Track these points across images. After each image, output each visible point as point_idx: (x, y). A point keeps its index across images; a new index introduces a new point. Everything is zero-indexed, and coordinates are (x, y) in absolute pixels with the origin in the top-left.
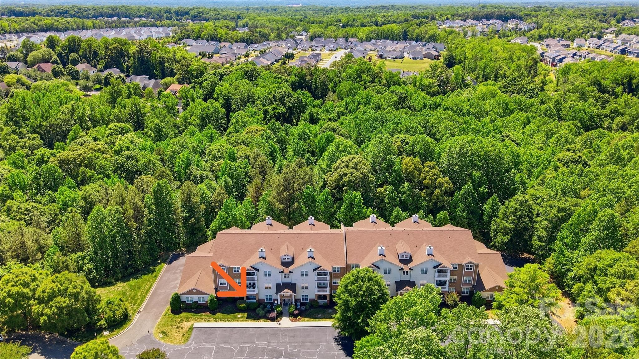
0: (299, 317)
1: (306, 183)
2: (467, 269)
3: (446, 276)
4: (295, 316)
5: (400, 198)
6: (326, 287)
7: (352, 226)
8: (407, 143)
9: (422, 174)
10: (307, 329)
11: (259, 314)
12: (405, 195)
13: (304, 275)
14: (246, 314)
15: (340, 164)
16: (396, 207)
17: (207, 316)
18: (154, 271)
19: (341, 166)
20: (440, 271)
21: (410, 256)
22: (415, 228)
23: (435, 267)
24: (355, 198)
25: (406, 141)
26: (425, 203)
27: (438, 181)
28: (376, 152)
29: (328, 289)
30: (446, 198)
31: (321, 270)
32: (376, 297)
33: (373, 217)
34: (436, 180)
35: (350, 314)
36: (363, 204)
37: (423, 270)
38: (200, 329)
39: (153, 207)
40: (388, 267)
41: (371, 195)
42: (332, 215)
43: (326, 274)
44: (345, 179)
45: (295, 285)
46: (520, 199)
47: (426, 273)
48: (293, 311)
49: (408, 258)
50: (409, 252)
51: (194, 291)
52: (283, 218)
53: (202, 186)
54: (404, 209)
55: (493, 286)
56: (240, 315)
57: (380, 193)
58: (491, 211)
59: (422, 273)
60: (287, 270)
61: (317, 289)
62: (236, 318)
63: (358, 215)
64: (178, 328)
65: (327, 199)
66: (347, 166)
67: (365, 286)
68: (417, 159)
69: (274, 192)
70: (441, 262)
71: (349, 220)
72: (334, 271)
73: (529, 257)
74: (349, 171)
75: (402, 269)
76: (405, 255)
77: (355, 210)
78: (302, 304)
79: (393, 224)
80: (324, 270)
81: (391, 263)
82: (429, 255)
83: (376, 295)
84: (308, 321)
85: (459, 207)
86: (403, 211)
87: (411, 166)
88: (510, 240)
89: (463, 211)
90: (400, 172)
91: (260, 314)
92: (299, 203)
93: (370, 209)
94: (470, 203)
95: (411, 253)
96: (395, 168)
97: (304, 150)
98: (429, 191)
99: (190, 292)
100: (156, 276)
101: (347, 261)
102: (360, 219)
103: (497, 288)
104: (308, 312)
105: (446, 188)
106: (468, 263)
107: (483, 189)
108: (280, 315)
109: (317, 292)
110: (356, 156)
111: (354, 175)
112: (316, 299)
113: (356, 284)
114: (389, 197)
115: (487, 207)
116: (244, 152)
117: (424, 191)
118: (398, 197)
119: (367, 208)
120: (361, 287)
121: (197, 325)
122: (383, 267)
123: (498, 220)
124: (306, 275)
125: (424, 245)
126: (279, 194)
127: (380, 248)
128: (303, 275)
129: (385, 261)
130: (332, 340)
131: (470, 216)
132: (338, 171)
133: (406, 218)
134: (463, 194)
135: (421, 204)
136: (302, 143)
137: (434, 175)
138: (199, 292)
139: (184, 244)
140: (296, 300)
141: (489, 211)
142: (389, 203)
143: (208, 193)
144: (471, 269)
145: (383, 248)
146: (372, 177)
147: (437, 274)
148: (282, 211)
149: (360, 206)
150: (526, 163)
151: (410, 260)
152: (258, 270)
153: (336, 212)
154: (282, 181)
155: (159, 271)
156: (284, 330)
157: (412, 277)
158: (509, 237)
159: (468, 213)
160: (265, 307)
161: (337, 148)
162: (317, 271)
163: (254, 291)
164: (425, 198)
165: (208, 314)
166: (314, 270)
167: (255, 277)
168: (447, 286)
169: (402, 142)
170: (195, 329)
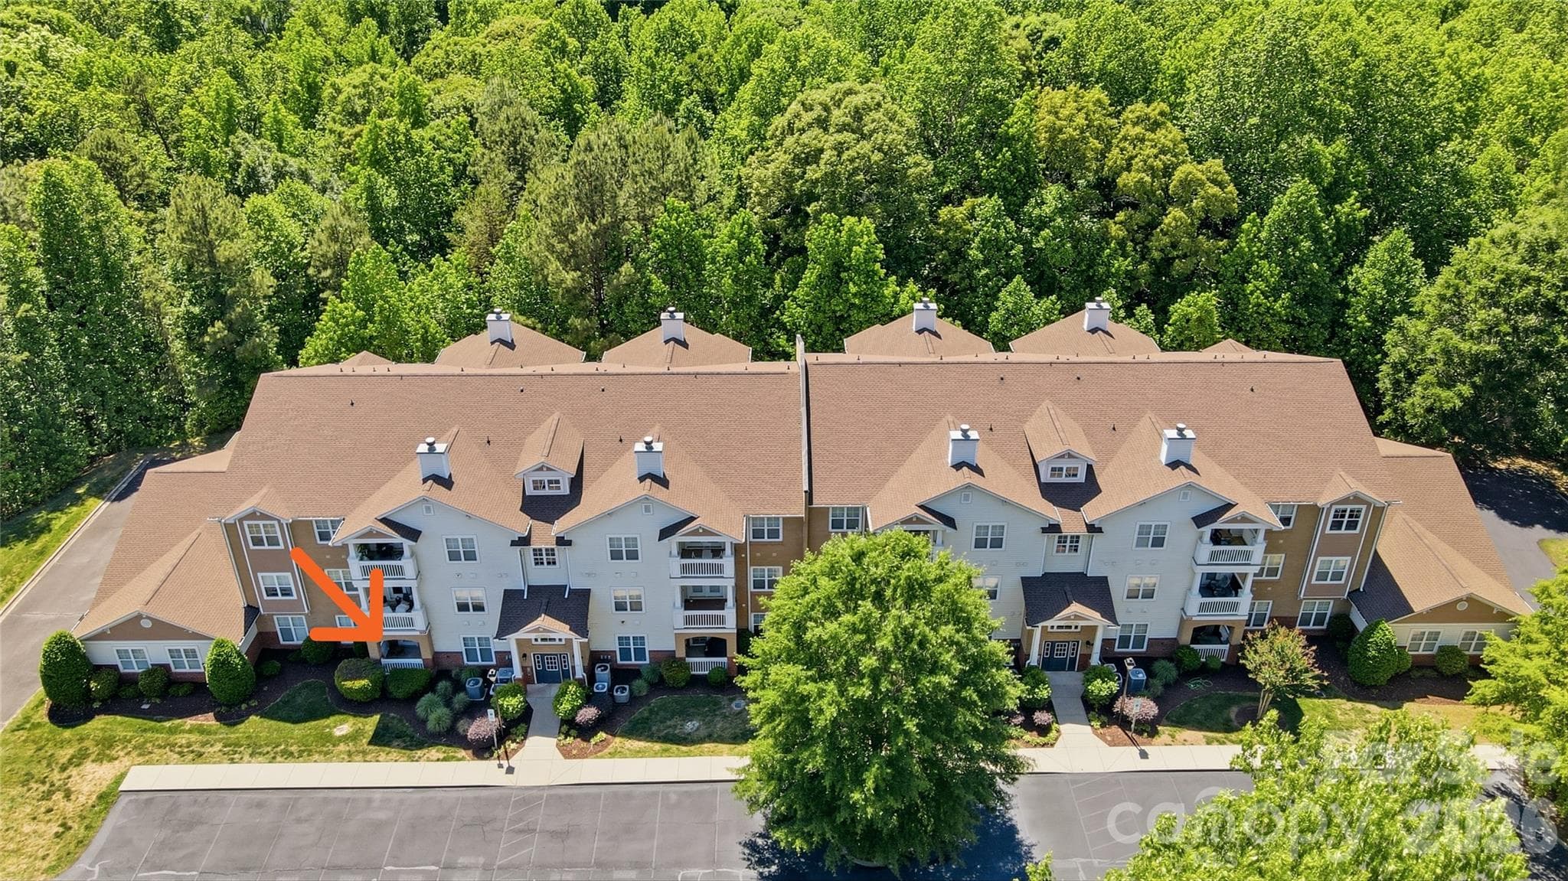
0: (602, 735)
1: (666, 191)
2: (1336, 525)
3: (1248, 555)
4: (585, 732)
5: (1027, 243)
6: (720, 603)
7: (840, 349)
8: (1054, 42)
9: (1115, 151)
10: (629, 796)
11: (424, 722)
12: (1046, 233)
13: (624, 552)
14: (371, 723)
15: (797, 116)
16: (1010, 279)
17: (201, 730)
18: (46, 528)
19: (798, 124)
20: (1217, 538)
21: (1090, 468)
22: (1096, 351)
23: (1200, 520)
24: (851, 243)
25: (1046, 35)
26: (1122, 264)
27: (1178, 174)
28: (937, 68)
29: (730, 614)
30: (1205, 242)
31: (695, 533)
32: (945, 680)
33: (924, 309)
34: (1168, 171)
35: (814, 760)
36: (885, 265)
37: (1144, 530)
38: (149, 797)
39: (37, 274)
40: (991, 518)
41: (915, 232)
42: (766, 312)
43: (717, 551)
44: (813, 173)
45: (584, 595)
46: (1525, 236)
47: (1158, 542)
48: (575, 710)
49: (1081, 478)
50: (1086, 450)
51: (146, 624)
52: (575, 322)
53: (270, 202)
54: (1043, 286)
55: (1447, 598)
56: (343, 726)
57: (951, 225)
58: (1380, 290)
59: (1141, 543)
60: (544, 534)
61: (681, 614)
62: (328, 739)
63: (864, 308)
64: (47, 796)
65: (745, 248)
66: (822, 123)
67: (889, 626)
68: (1097, 93)
69: (544, 227)
70: (1231, 497)
71: (828, 328)
72: (758, 534)
73: (1524, 469)
74: (830, 140)
75: (1054, 528)
76: (1065, 464)
77: (853, 289)
78: (622, 675)
79: (1001, 343)
80: (707, 533)
81: (1005, 502)
82: (1174, 465)
83: (946, 670)
84: (638, 753)
85: (1258, 276)
86: (1039, 296)
87: (1070, 119)
88: (1471, 404)
89: (1275, 292)
90: (1027, 145)
91: (431, 725)
92: (640, 267)
93: (912, 287)
94: (1304, 260)
95: (1092, 457)
96: (1012, 126)
97: (677, 88)
98: (1139, 217)
99: (129, 628)
100: (42, 553)
101: (810, 495)
102: (870, 323)
103: (1462, 607)
104: (642, 712)
105: (1207, 199)
106: (1345, 501)
107: (1350, 208)
108: (516, 726)
109: (680, 623)
110: (858, 87)
111: (852, 153)
112: (681, 653)
113: (847, 618)
114: (983, 241)
115: (1366, 276)
116: (460, 92)
117: (1121, 216)
118: (1019, 239)
119: (901, 283)
120: (869, 631)
121: (143, 776)
122: (971, 518)
123: (1416, 327)
124: (633, 555)
125: (1144, 425)
126: (563, 230)
127: (958, 435)
128: (616, 555)
129: (983, 492)
130: (739, 852)
131: (1301, 312)
132: (789, 141)
133: (1048, 322)
134: (1279, 224)
135: (1108, 265)
136: (668, 62)
137: (1163, 152)
138: (163, 630)
139: (201, 424)
140: (595, 659)
141: (1373, 295)
142: (986, 263)
143: (293, 230)
144: (1352, 525)
145: (974, 435)
146: (920, 165)
147: (1207, 549)
148: (575, 295)
149: (870, 275)
150: (1510, 110)
151: (1090, 488)
152: (413, 534)
153: (779, 300)
154: (569, 179)
155: (66, 528)
156: (524, 801)
157: (1094, 562)
158: (1467, 390)
159: (1293, 299)
160: (459, 686)
161: (792, 61)
162: (678, 538)
163: (411, 622)
164: (1122, 244)
165: (208, 720)
166: (666, 533)
167: (406, 563)
168: (1244, 600)
169: (1034, 36)
170: (124, 800)
